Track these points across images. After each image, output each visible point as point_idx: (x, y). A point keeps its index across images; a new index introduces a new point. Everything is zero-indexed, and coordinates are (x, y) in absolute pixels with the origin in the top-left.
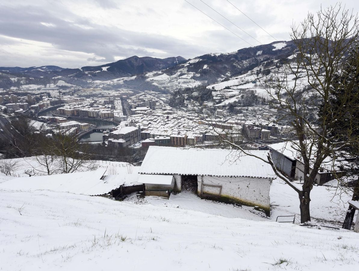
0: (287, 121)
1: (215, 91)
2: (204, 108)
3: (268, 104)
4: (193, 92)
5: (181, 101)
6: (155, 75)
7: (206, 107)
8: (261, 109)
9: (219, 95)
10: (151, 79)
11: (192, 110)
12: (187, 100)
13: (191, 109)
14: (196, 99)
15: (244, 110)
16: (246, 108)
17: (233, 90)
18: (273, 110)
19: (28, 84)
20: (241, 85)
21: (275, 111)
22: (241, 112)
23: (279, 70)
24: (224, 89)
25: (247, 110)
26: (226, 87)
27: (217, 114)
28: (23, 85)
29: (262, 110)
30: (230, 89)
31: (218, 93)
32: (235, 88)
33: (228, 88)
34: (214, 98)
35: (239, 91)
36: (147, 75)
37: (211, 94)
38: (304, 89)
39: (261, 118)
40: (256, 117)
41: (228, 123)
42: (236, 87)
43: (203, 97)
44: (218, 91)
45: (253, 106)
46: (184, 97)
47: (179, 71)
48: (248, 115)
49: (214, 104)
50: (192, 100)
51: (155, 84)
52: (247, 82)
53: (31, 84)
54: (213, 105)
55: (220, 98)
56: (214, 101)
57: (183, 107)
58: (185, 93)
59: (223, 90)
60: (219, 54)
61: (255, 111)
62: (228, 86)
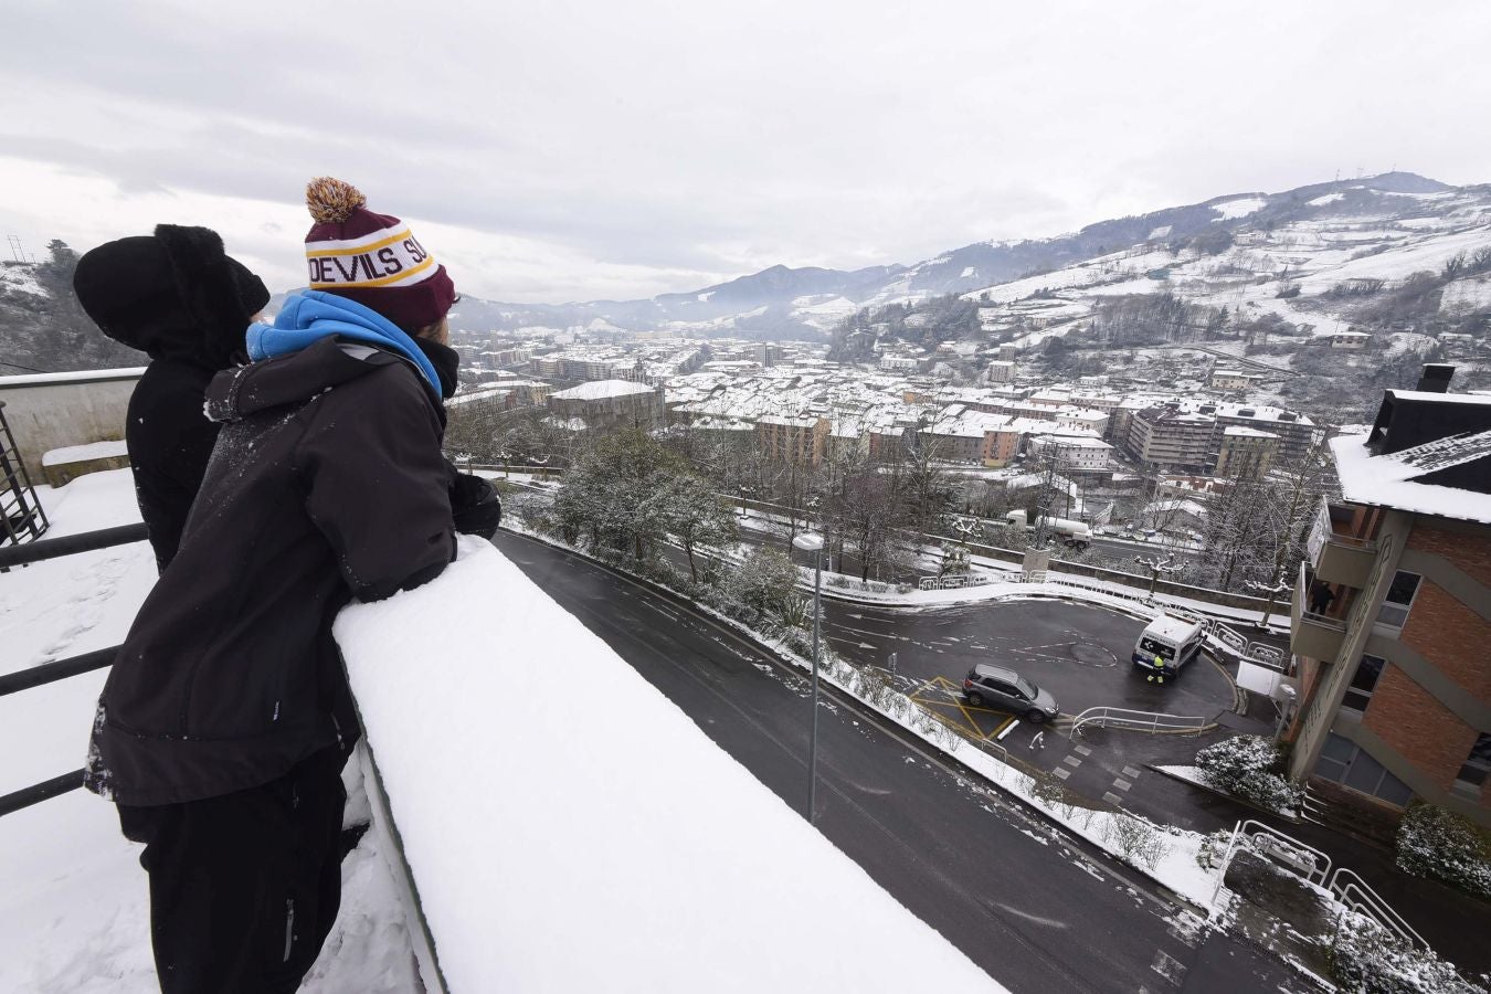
0: (1351, 409)
1: (993, 305)
2: (940, 360)
3: (1242, 334)
4: (908, 315)
5: (861, 345)
6: (814, 302)
7: (947, 356)
8: (1200, 355)
9: (1004, 320)
10: (803, 310)
11: (895, 367)
12: (882, 340)
13: (892, 365)
14: (916, 336)
15: (1113, 359)
16: (1126, 353)
17: (1064, 302)
18: (1265, 359)
19: (532, 326)
20: (1099, 284)
21: (1283, 362)
22: (1098, 370)
23: (1270, 237)
24: (1029, 298)
25: (1128, 360)
26: (1037, 291)
27: (990, 380)
28: (523, 326)
29: (1205, 360)
30: (1054, 297)
31: (1004, 311)
32: (1076, 294)
33: (1045, 294)
34: (985, 328)
35: (1093, 302)
36: (794, 303)
37: (974, 315)
38: (1450, 268)
39: (1200, 391)
40: (1174, 387)
41: (1035, 402)
42: (1076, 291)
43: (944, 330)
44: (1002, 304)
45: (1161, 343)
46: (875, 334)
47: (885, 289)
48: (1131, 382)
49: (982, 347)
50: (901, 341)
51: (810, 322)
52: (1130, 276)
53: (537, 325)
54: (978, 350)
55: (1006, 327)
56: (981, 336)
57: (864, 362)
58: (882, 321)
59: (1025, 302)
60: (1019, 242)
61: (1169, 364)
62: (1046, 289)
